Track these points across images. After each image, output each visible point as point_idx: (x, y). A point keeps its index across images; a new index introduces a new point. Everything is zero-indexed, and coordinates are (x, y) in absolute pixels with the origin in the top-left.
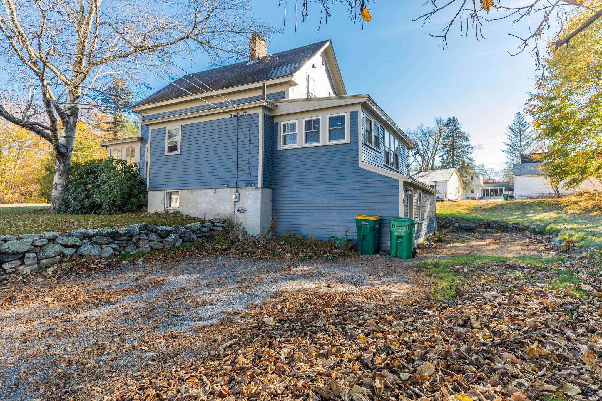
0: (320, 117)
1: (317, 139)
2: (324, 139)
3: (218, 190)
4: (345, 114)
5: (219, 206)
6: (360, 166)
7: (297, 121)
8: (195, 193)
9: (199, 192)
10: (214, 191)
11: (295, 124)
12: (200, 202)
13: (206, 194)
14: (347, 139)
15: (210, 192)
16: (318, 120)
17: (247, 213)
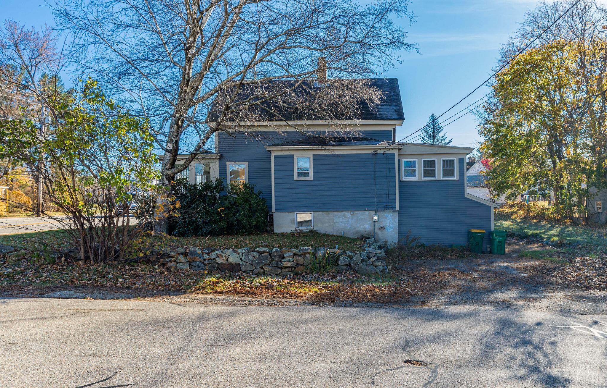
0: (436, 159)
1: (433, 175)
2: (439, 175)
3: (356, 212)
4: (455, 159)
5: (358, 225)
6: (466, 196)
7: (416, 160)
8: (331, 214)
9: (336, 213)
10: (352, 213)
11: (415, 162)
12: (336, 222)
13: (344, 216)
14: (456, 177)
15: (348, 214)
16: (434, 161)
17: (386, 230)
